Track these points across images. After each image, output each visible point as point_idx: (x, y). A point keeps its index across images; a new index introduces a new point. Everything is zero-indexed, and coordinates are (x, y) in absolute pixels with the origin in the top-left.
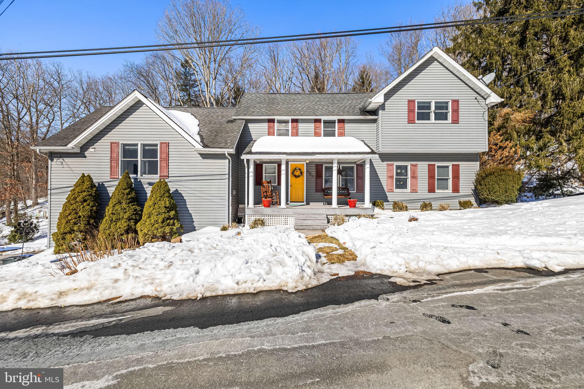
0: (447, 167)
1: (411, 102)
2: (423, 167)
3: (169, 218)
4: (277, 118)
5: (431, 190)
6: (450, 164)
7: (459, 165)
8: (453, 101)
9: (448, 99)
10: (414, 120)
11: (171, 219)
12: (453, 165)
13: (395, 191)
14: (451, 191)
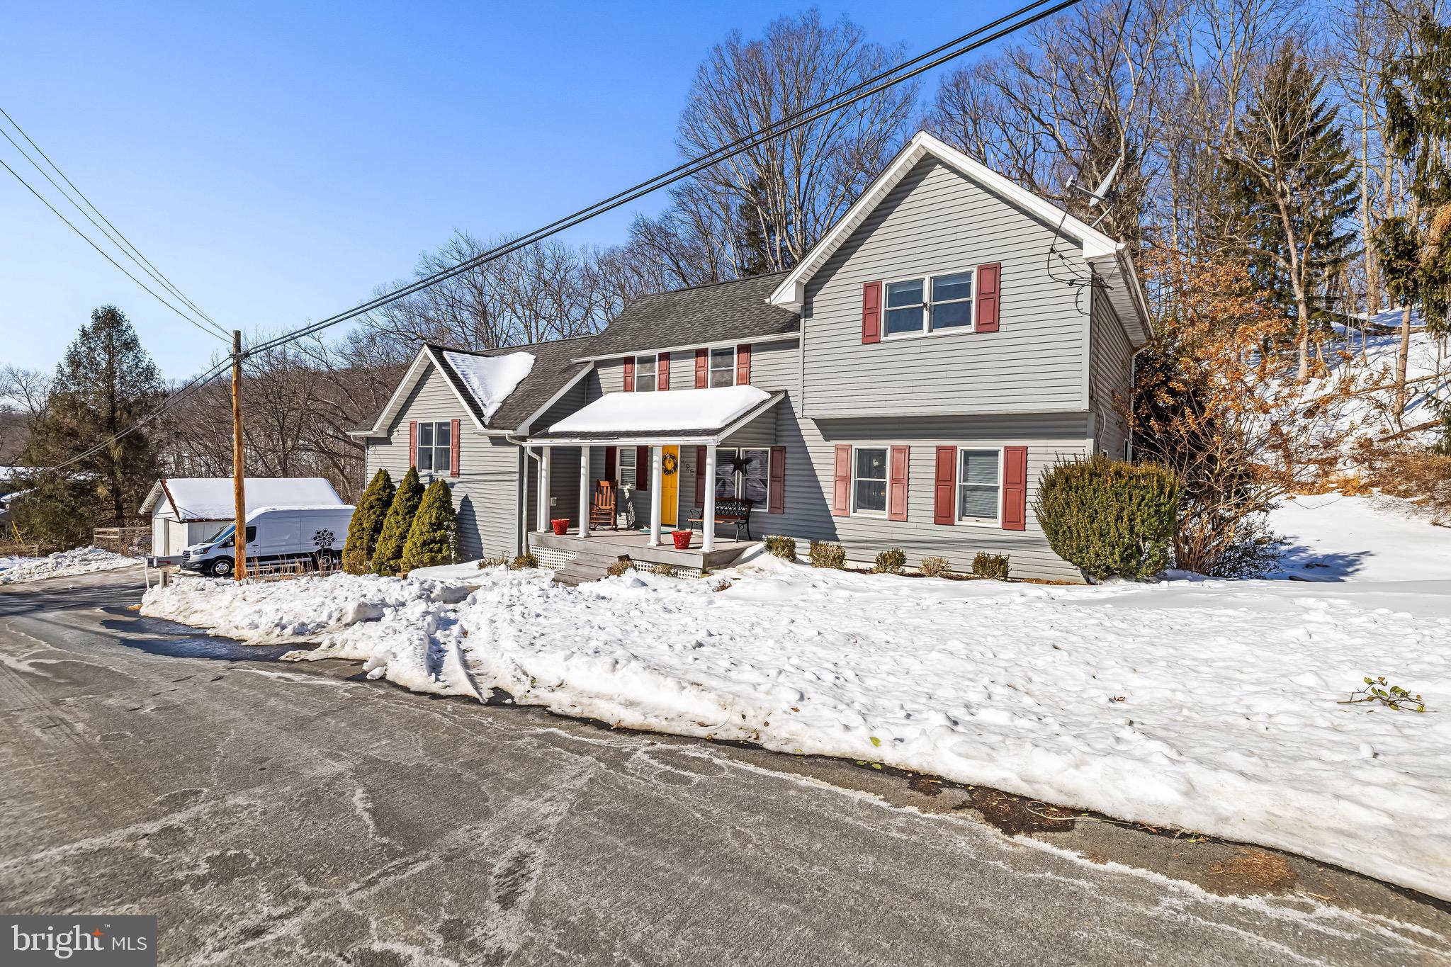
0: (995, 454)
1: (871, 288)
2: (924, 452)
3: (433, 541)
4: (637, 354)
5: (943, 516)
6: (999, 445)
7: (1025, 449)
8: (982, 269)
9: (966, 263)
10: (877, 334)
11: (436, 543)
12: (1007, 449)
13: (852, 514)
14: (999, 525)
